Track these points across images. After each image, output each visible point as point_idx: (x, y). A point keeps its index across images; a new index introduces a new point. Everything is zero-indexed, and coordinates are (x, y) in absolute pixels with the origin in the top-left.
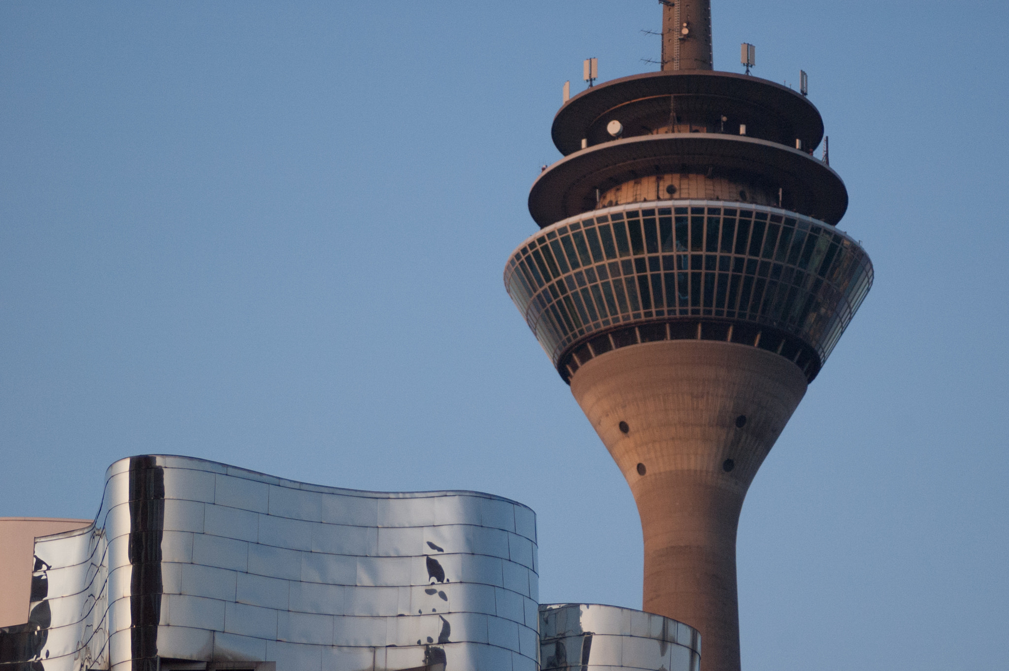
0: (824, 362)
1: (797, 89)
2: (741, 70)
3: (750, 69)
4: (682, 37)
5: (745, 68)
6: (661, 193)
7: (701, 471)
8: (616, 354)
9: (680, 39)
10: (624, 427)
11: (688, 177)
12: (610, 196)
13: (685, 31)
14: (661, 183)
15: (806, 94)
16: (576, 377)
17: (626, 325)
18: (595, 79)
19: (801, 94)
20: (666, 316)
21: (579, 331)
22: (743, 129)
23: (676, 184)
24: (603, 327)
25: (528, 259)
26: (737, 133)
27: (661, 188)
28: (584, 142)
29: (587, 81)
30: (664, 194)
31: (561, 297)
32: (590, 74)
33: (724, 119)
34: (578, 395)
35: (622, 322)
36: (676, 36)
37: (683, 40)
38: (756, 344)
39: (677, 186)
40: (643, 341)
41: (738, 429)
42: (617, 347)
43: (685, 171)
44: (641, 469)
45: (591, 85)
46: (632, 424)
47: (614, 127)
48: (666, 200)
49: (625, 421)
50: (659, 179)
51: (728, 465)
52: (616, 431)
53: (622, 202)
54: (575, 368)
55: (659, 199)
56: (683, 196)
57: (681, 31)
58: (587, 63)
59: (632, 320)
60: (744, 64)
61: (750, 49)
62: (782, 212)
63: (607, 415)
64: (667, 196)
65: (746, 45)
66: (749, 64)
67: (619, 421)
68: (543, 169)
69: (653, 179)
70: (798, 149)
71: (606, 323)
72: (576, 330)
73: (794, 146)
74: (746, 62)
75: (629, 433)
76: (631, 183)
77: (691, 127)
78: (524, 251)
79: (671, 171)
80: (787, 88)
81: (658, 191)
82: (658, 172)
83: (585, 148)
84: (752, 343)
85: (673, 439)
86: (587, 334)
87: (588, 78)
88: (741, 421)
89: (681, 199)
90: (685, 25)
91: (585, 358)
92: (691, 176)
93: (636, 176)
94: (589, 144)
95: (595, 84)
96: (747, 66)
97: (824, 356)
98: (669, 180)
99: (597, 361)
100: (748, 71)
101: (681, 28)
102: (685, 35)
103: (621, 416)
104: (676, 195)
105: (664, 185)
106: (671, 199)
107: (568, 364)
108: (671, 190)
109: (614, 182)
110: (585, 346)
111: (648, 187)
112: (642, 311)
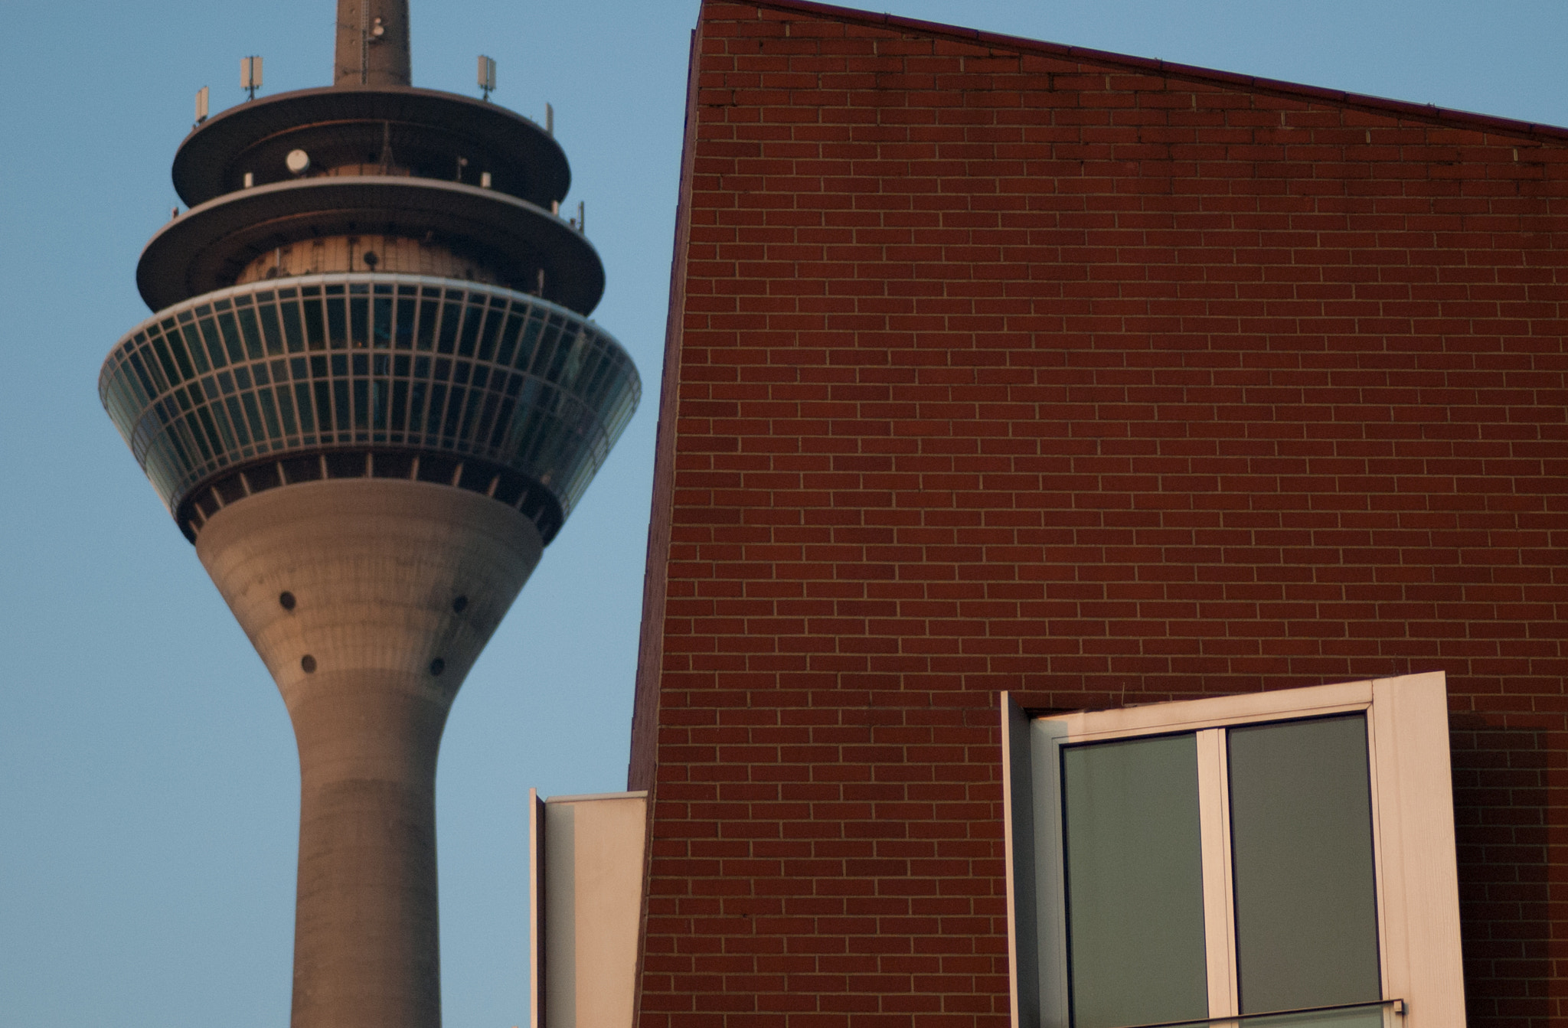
0: (568, 514)
2: (477, 94)
3: (489, 94)
4: (373, 39)
5: (483, 91)
6: (355, 262)
8: (285, 493)
9: (369, 41)
10: (287, 601)
11: (396, 243)
12: (274, 259)
13: (379, 31)
14: (356, 248)
15: (552, 132)
17: (306, 450)
18: (258, 87)
22: (486, 179)
23: (378, 250)
24: (271, 452)
26: (477, 183)
27: (356, 255)
28: (248, 179)
30: (359, 262)
31: (194, 408)
32: (253, 81)
33: (464, 162)
34: (207, 559)
35: (302, 446)
36: (364, 37)
37: (376, 42)
39: (379, 255)
40: (331, 476)
41: (455, 615)
42: (288, 482)
43: (392, 231)
44: (308, 664)
45: (252, 96)
46: (301, 597)
47: (297, 160)
48: (360, 272)
49: (291, 591)
50: (352, 241)
51: (436, 667)
52: (274, 606)
53: (294, 270)
55: (351, 270)
56: (388, 268)
57: (372, 30)
59: (319, 444)
63: (261, 582)
64: (365, 266)
66: (488, 87)
67: (280, 590)
69: (343, 241)
70: (556, 215)
71: (277, 445)
75: (296, 609)
76: (308, 245)
79: (372, 230)
81: (351, 259)
82: (351, 231)
83: (249, 189)
84: (486, 490)
85: (360, 623)
88: (460, 603)
89: (384, 272)
90: (378, 21)
92: (401, 241)
93: (317, 234)
94: (257, 182)
95: (258, 95)
97: (568, 505)
98: (366, 245)
99: (252, 501)
100: (486, 97)
101: (372, 26)
102: (377, 37)
103: (285, 583)
104: (378, 267)
105: (360, 251)
106: (370, 271)
108: (369, 258)
109: (284, 240)
110: (235, 477)
111: (335, 252)
112: (335, 432)
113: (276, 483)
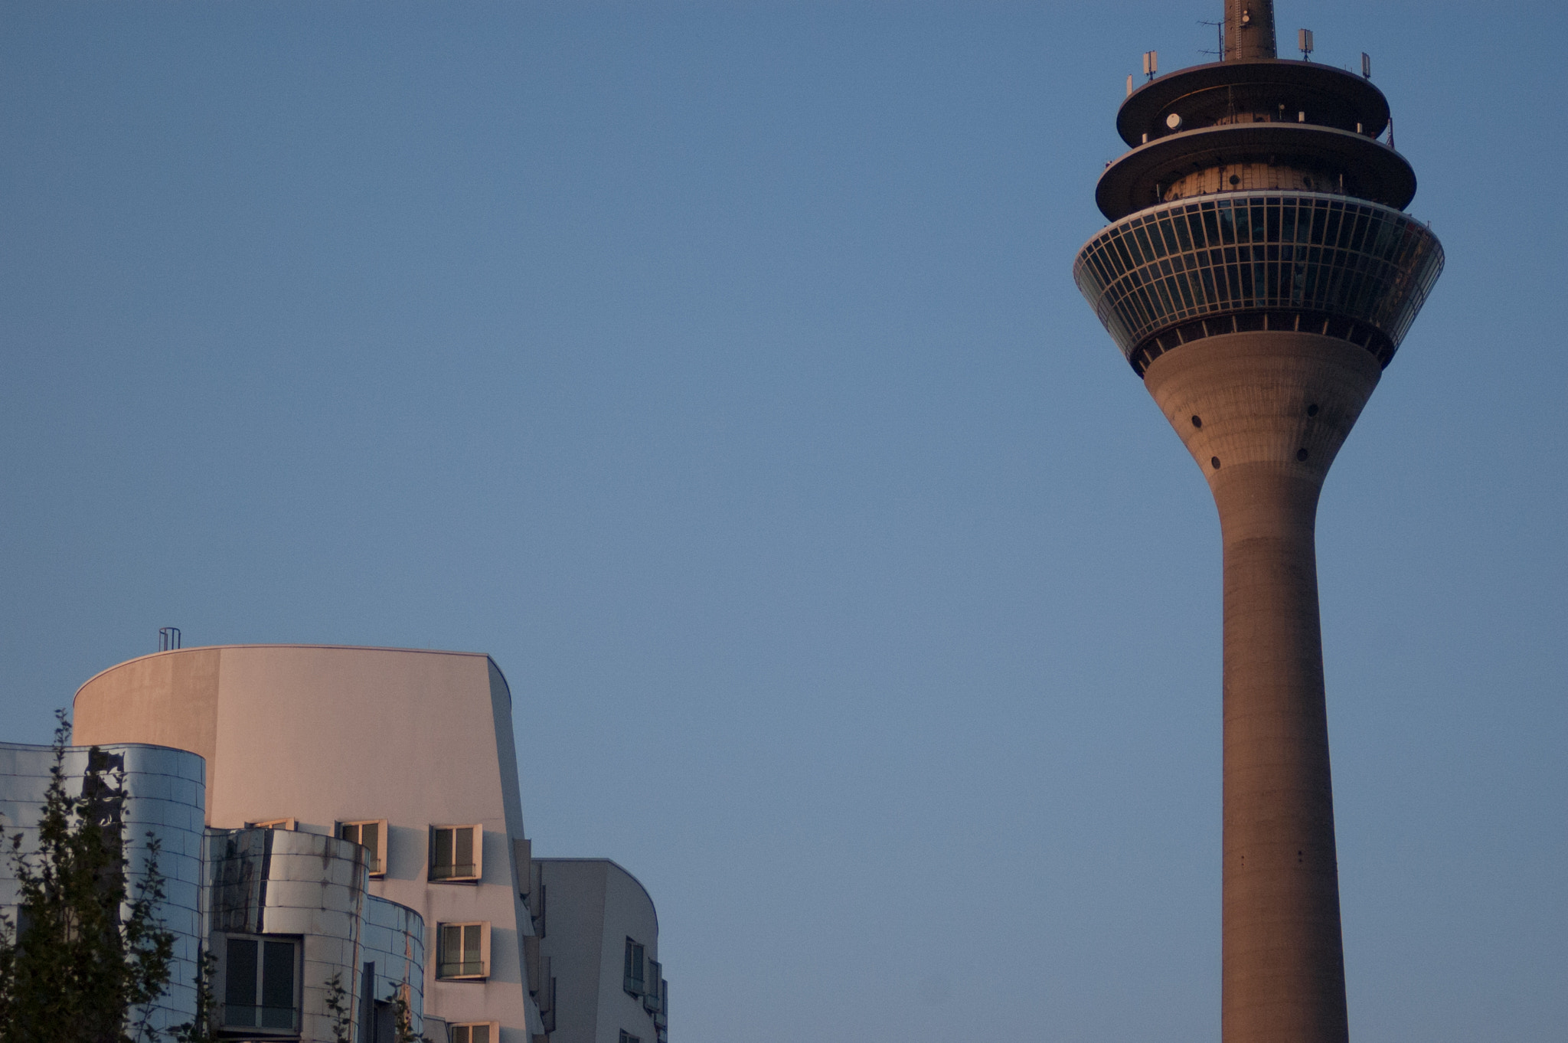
1: (1358, 72)
2: (1301, 57)
3: (1308, 54)
4: (1243, 25)
5: (1303, 54)
6: (1223, 184)
7: (1275, 462)
8: (1185, 350)
9: (1241, 27)
10: (1196, 421)
11: (1250, 167)
12: (1175, 189)
13: (1246, 18)
14: (1224, 174)
15: (1369, 76)
16: (1148, 372)
17: (1192, 319)
18: (1155, 72)
19: (1364, 77)
20: (1231, 308)
21: (1147, 327)
22: (1301, 116)
23: (1239, 174)
24: (1170, 323)
25: (1094, 257)
26: (1296, 120)
27: (1224, 179)
28: (1144, 137)
29: (1147, 74)
30: (1226, 185)
31: (1128, 294)
32: (1150, 68)
33: (1282, 107)
34: (1152, 389)
35: (1188, 317)
36: (1238, 24)
37: (1245, 27)
38: (1324, 332)
39: (1240, 177)
40: (1210, 334)
41: (1310, 418)
42: (1185, 342)
43: (1248, 160)
44: (1215, 462)
45: (1151, 79)
46: (1204, 418)
47: (1173, 121)
48: (1228, 191)
49: (1197, 415)
50: (1222, 170)
51: (1302, 454)
52: (1190, 426)
53: (1188, 195)
54: (1147, 364)
55: (1220, 191)
56: (1244, 187)
57: (1242, 18)
58: (1146, 56)
59: (1198, 314)
60: (1302, 51)
61: (1307, 35)
62: (1343, 198)
63: (1180, 410)
64: (1230, 187)
65: (1304, 31)
66: (1307, 50)
67: (1191, 415)
68: (1107, 165)
69: (1216, 170)
70: (1360, 133)
71: (1173, 318)
72: (1145, 327)
73: (1355, 129)
74: (1304, 48)
75: (1202, 427)
76: (1195, 176)
77: (1254, 116)
78: (1090, 249)
79: (1233, 161)
80: (1347, 72)
81: (1221, 182)
82: (1220, 163)
83: (1146, 143)
84: (1320, 331)
85: (1245, 431)
86: (1155, 330)
87: (1148, 71)
88: (1313, 410)
89: (1244, 190)
90: (1246, 11)
91: (1156, 353)
92: (1253, 165)
93: (1200, 167)
94: (1149, 140)
95: (1155, 77)
96: (1306, 52)
97: (1397, 341)
98: (1232, 171)
99: (1166, 356)
100: (1306, 57)
101: (1242, 15)
102: (1246, 23)
103: (1193, 410)
104: (1240, 186)
105: (1227, 177)
106: (1235, 190)
107: (1141, 359)
108: (1234, 180)
109: (1179, 175)
110: (1154, 341)
111: (1210, 179)
112: (1207, 305)
113: (1202, 336)
